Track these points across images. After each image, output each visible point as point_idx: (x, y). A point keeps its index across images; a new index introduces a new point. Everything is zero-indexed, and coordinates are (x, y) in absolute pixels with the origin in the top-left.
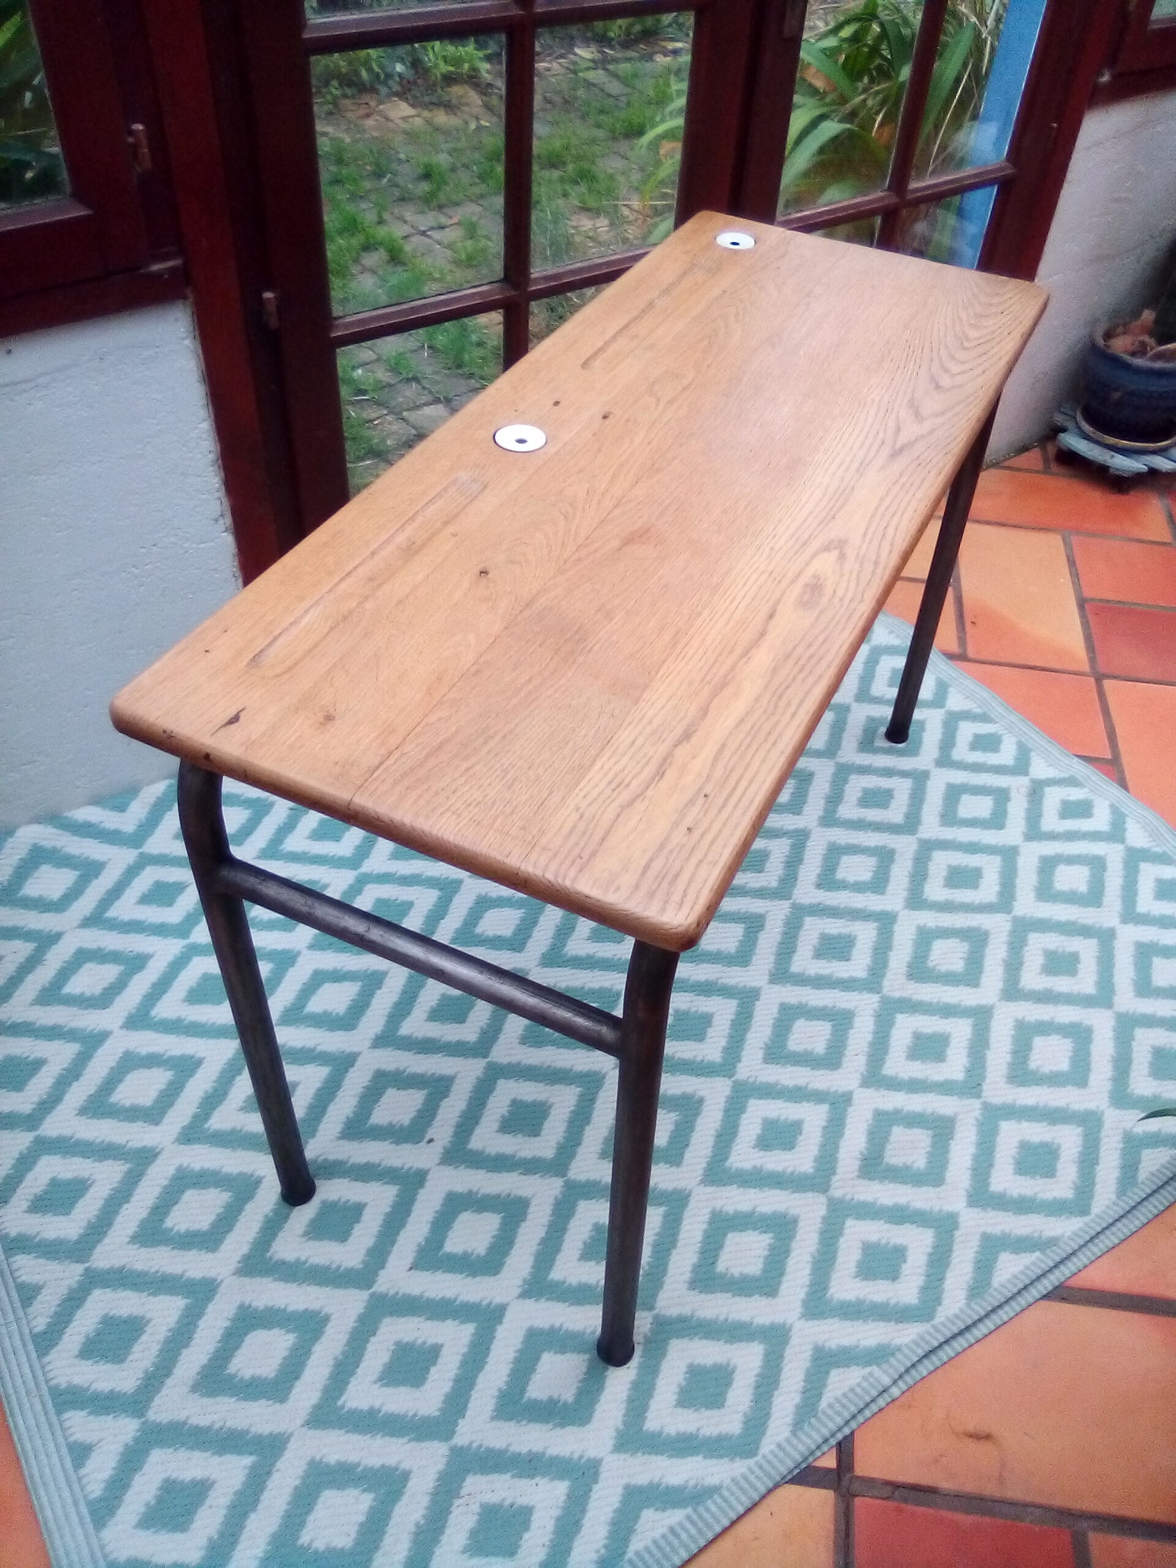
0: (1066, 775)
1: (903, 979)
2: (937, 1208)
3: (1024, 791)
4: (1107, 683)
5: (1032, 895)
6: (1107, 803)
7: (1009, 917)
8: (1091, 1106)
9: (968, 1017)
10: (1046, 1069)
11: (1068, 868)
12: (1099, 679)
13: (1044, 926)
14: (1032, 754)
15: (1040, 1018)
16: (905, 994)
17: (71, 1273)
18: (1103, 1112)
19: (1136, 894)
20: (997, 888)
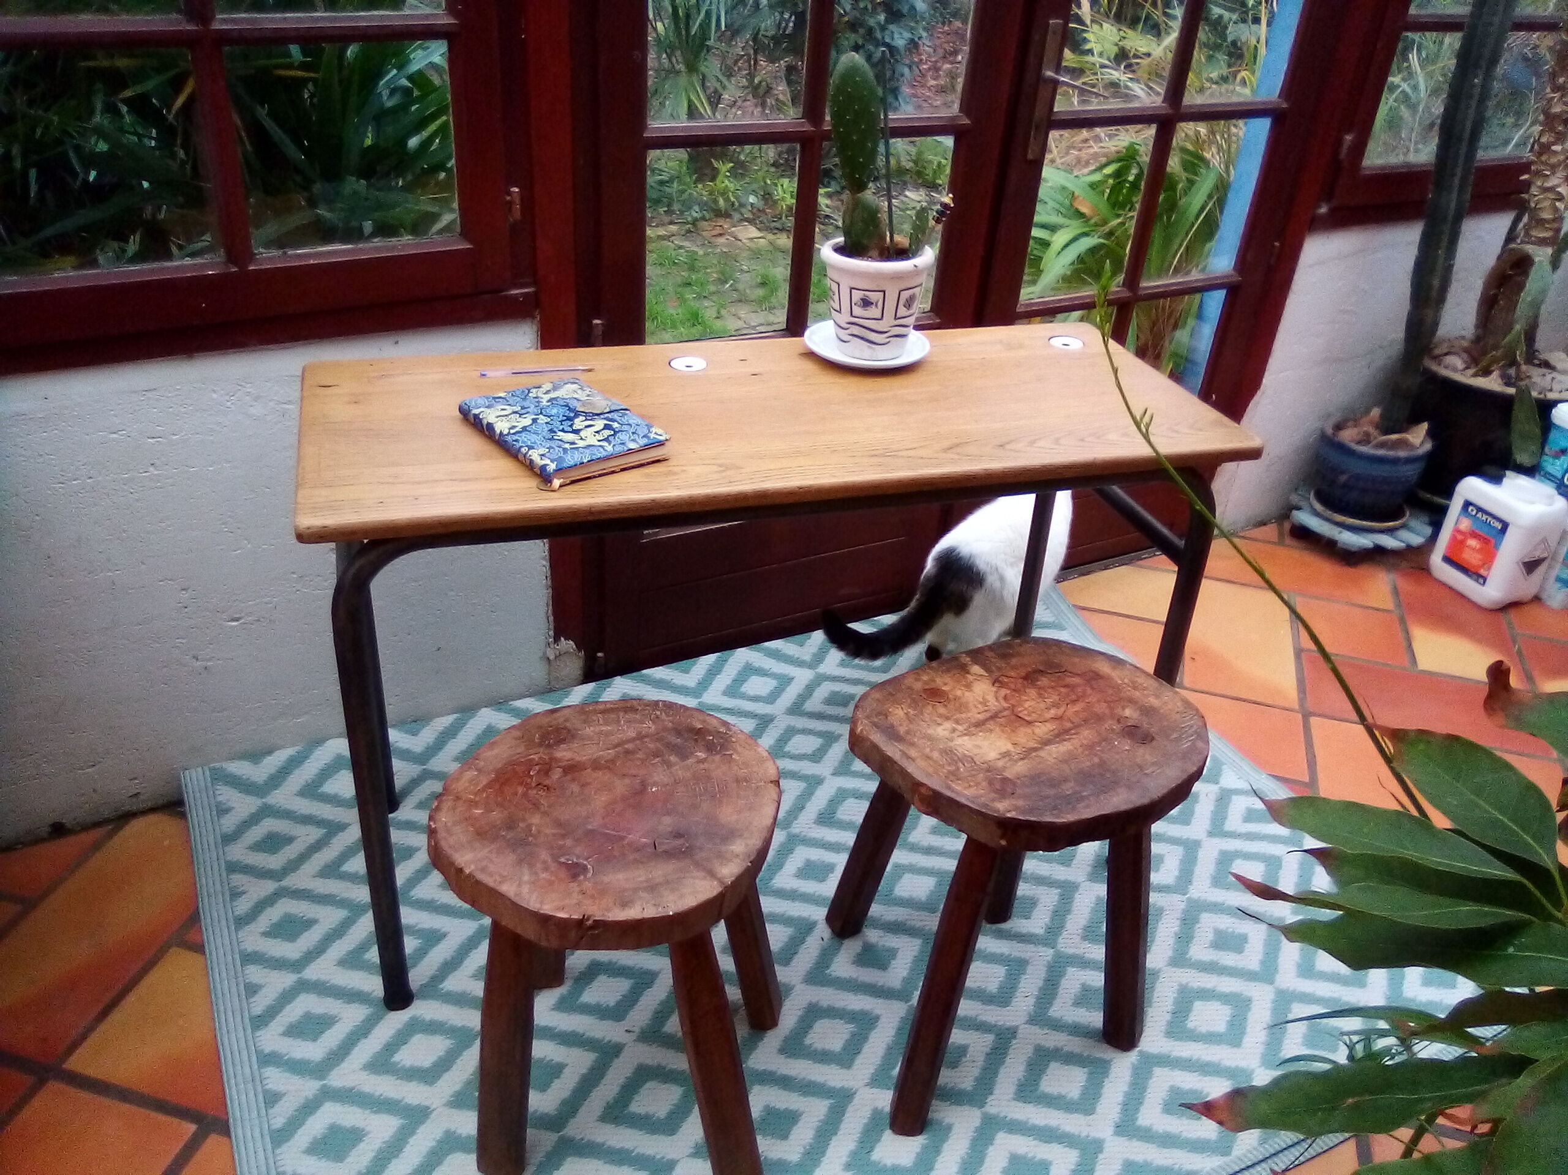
1: (1077, 939)
2: (1084, 1134)
4: (1313, 720)
5: (1208, 882)
7: (1184, 898)
8: (1243, 1064)
10: (1203, 1029)
11: (1245, 862)
12: (1306, 716)
13: (1217, 908)
15: (1202, 985)
17: (309, 1087)
18: (1253, 1071)
20: (1176, 873)
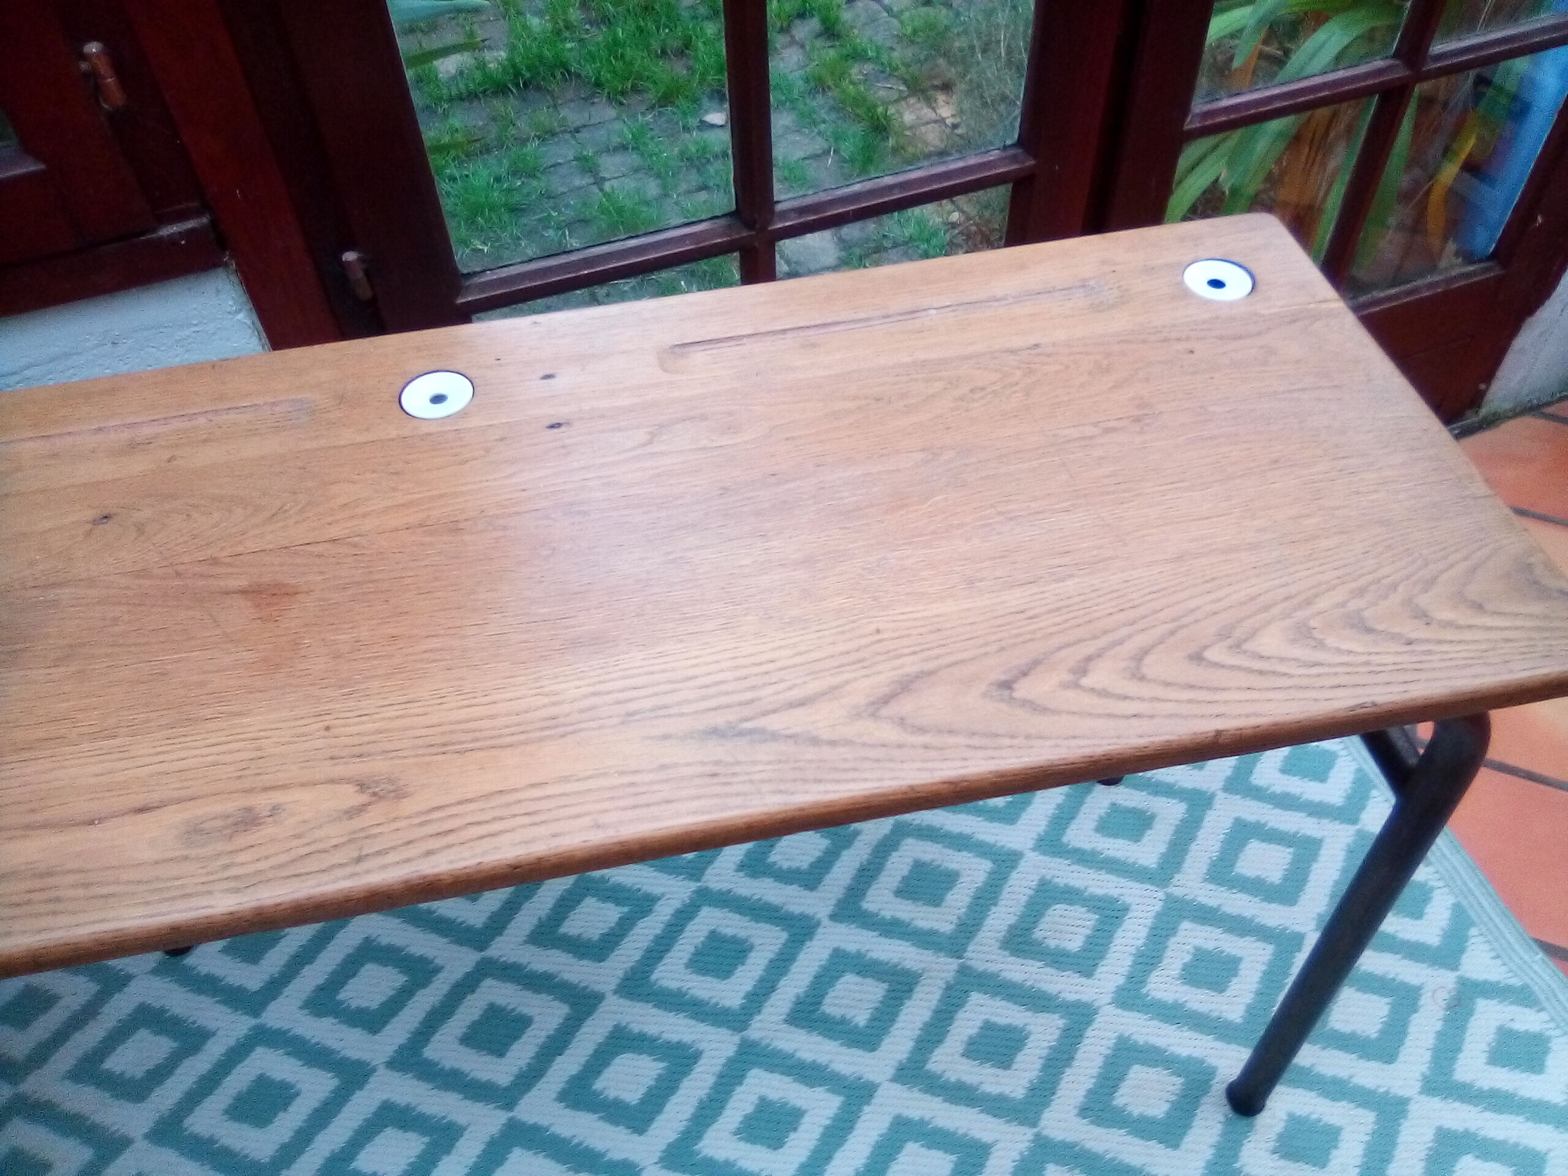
0: (1516, 981)
3: (1443, 998)
11: (1480, 1163)
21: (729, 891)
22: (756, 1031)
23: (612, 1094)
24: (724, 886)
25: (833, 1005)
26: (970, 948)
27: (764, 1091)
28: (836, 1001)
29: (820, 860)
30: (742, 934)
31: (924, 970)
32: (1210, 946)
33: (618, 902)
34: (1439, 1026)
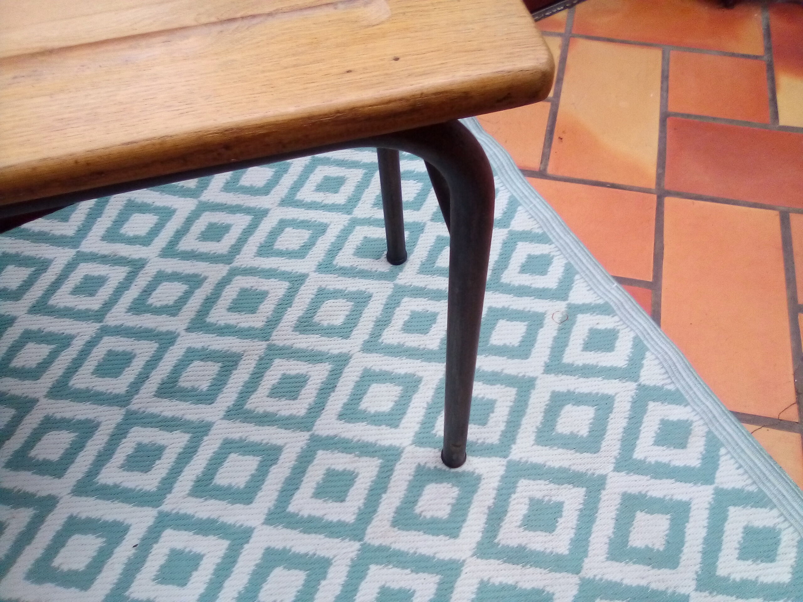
0: (601, 302)
3: (558, 317)
4: (668, 201)
5: (533, 437)
6: (632, 335)
7: (504, 462)
9: (437, 574)
12: (661, 196)
13: (537, 472)
14: (577, 277)
16: (385, 542)
19: (637, 438)
21: (122, 325)
22: (136, 405)
23: (41, 457)
24: (118, 323)
25: (184, 382)
26: (274, 333)
27: (138, 439)
28: (188, 378)
29: (181, 298)
30: (129, 349)
31: (244, 351)
32: (419, 309)
33: (48, 343)
34: (555, 333)
